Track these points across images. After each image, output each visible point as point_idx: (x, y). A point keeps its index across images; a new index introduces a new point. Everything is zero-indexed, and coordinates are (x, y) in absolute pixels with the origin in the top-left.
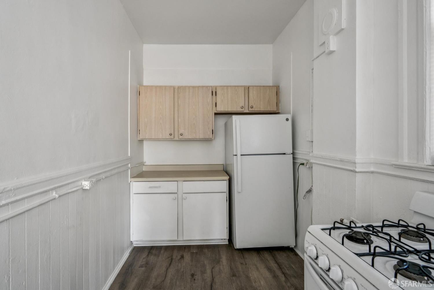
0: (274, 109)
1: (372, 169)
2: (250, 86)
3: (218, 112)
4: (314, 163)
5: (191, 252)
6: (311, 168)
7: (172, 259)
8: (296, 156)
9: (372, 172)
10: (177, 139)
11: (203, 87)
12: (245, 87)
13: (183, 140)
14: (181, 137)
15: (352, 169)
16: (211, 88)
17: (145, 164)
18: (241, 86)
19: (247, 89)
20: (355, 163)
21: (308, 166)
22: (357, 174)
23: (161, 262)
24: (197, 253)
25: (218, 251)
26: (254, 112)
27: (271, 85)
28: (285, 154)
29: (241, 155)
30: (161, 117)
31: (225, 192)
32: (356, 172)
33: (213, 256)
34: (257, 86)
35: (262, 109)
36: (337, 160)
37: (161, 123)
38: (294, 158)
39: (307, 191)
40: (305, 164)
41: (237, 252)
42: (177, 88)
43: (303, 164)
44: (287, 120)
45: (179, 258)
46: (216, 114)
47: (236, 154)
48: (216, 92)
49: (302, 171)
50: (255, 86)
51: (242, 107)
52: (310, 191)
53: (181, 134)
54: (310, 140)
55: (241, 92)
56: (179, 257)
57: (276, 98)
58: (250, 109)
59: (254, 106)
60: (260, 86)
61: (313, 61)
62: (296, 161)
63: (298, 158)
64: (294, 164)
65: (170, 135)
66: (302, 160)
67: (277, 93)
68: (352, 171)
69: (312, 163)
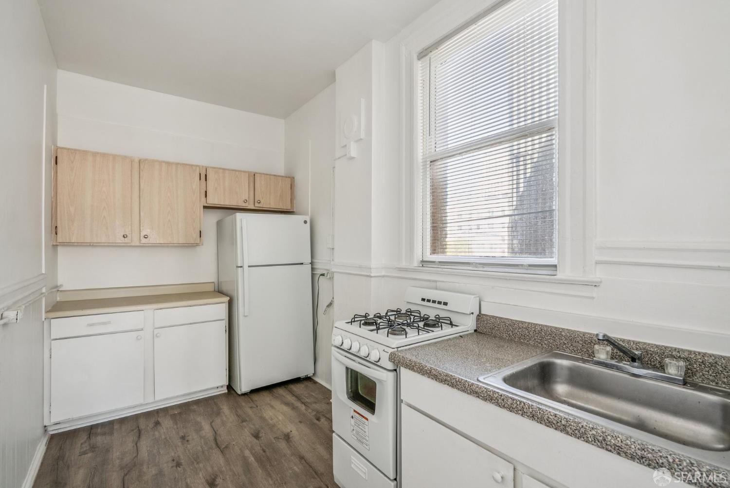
0: (287, 207)
1: (383, 274)
2: (257, 173)
3: (209, 205)
4: (336, 272)
5: (171, 415)
6: (332, 278)
7: (140, 431)
8: (315, 267)
9: (383, 276)
10: (138, 244)
11: (185, 165)
12: (249, 173)
13: (149, 246)
14: (144, 241)
15: (368, 274)
16: (198, 168)
17: (61, 289)
18: (244, 172)
19: (253, 176)
20: (371, 269)
21: (328, 277)
22: (372, 279)
23: (121, 439)
24: (180, 414)
25: (215, 402)
26: (261, 209)
27: (283, 175)
28: (302, 264)
29: (249, 266)
30: (104, 207)
31: (223, 320)
32: (371, 277)
33: (209, 410)
34: (267, 174)
35: (273, 205)
36: (356, 267)
37: (104, 217)
38: (313, 269)
39: (327, 305)
40: (325, 275)
41: (243, 397)
42: (137, 160)
43: (323, 275)
44: (305, 222)
45: (153, 426)
46: (205, 207)
47: (241, 265)
48: (206, 175)
49: (323, 283)
50: (264, 174)
51: (245, 201)
52: (330, 305)
53: (146, 237)
54: (331, 247)
55: (244, 181)
56: (151, 425)
57: (290, 192)
58: (257, 205)
59: (262, 201)
60: (270, 175)
61: (335, 160)
62: (315, 272)
63: (316, 269)
64: (313, 275)
65: (125, 237)
66: (322, 271)
67: (292, 186)
68: (367, 276)
69: (333, 273)
